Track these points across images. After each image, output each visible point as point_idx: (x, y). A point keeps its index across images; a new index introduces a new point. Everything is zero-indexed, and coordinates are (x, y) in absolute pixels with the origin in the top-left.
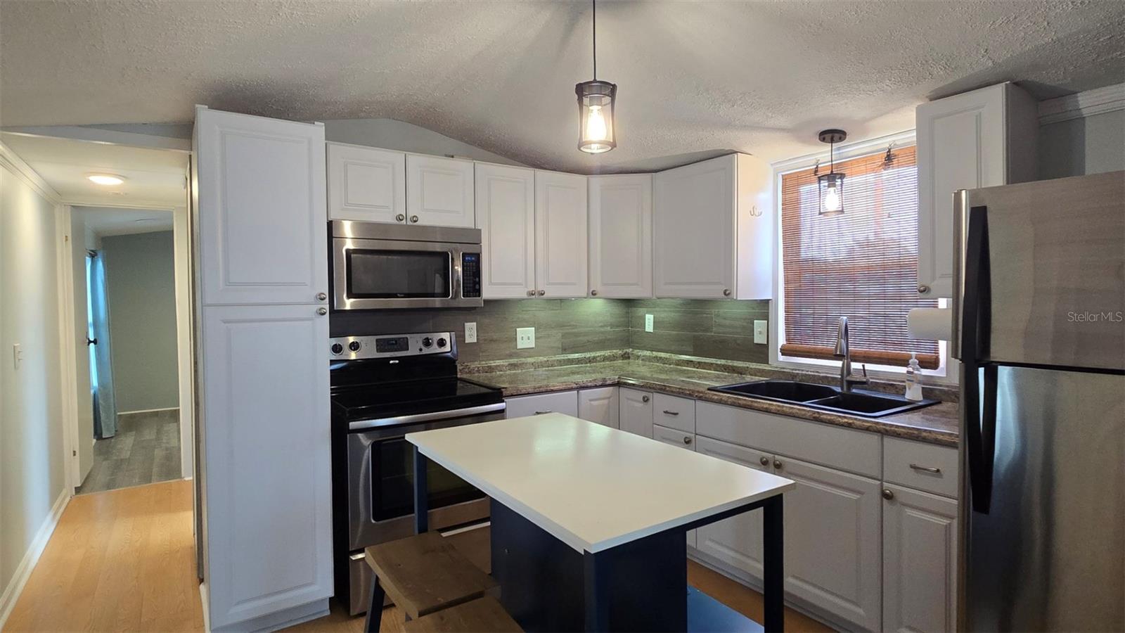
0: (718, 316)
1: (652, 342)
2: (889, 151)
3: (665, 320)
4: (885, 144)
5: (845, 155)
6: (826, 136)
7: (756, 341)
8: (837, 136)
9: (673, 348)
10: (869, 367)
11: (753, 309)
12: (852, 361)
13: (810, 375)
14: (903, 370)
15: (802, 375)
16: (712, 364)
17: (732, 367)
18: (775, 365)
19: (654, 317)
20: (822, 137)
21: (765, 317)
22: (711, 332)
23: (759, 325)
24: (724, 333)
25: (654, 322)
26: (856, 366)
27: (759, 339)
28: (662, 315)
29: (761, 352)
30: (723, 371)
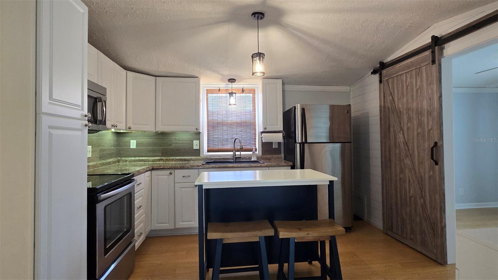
0: (176, 139)
1: (135, 153)
2: (243, 89)
3: (144, 142)
4: (241, 86)
5: (228, 87)
6: (231, 80)
7: (194, 148)
8: (233, 80)
9: (149, 155)
10: (242, 153)
11: (193, 136)
12: (236, 151)
13: (217, 158)
14: (251, 153)
15: (215, 158)
16: (173, 159)
17: (184, 159)
18: (203, 156)
19: (136, 142)
20: (229, 81)
21: (199, 139)
22: (172, 146)
23: (196, 143)
24: (178, 146)
25: (136, 144)
26: (237, 153)
27: (196, 147)
28: (143, 140)
29: (197, 152)
30: (179, 161)
